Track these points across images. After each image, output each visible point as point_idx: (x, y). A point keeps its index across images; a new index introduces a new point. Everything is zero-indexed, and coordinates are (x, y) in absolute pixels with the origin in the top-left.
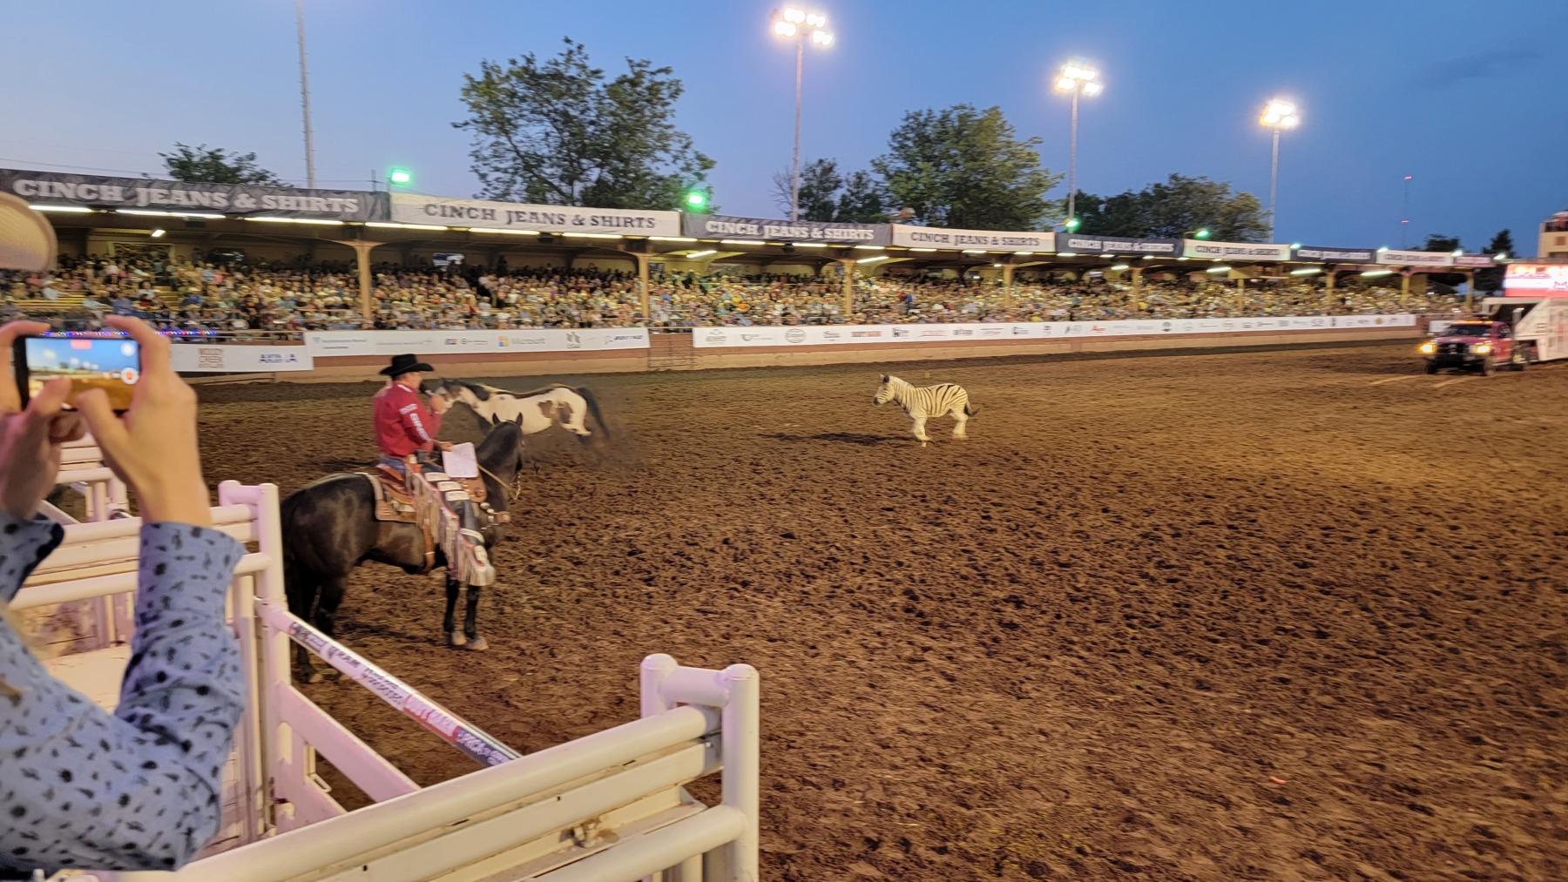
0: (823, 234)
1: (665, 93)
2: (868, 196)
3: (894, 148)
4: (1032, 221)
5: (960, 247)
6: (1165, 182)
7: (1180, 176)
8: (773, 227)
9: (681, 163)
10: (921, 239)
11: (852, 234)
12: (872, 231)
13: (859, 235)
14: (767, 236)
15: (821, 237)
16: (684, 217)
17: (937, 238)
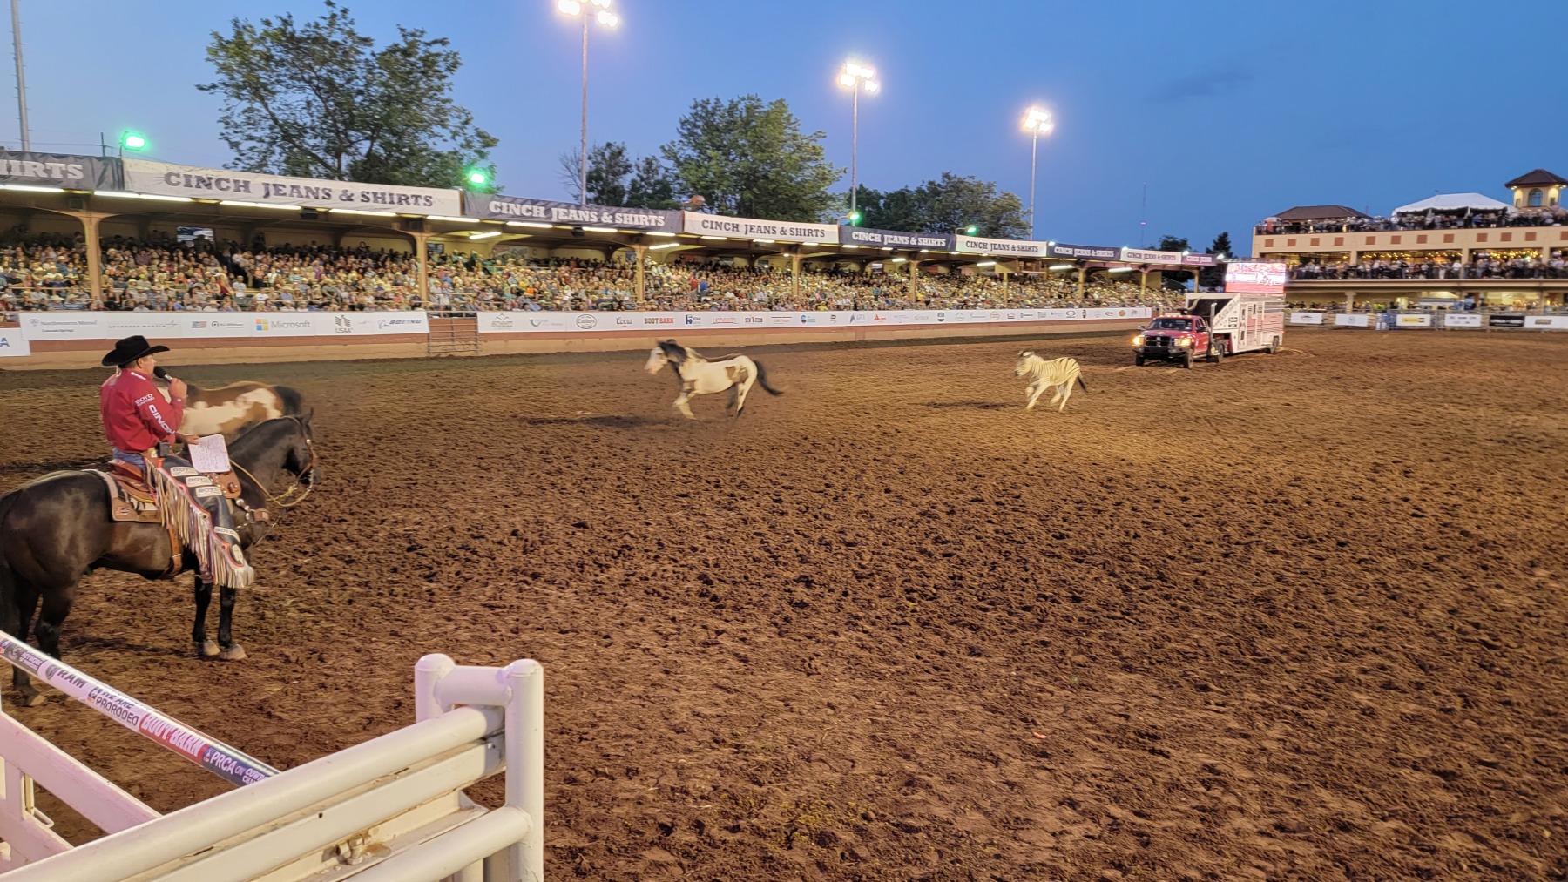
0: (614, 219)
1: (441, 66)
2: (658, 182)
3: (683, 135)
4: (818, 213)
5: (750, 236)
6: (938, 180)
7: (952, 175)
8: (561, 210)
9: (460, 140)
10: (712, 228)
11: (643, 220)
12: (663, 218)
13: (650, 221)
14: (555, 219)
15: (611, 222)
16: (465, 197)
17: (728, 227)
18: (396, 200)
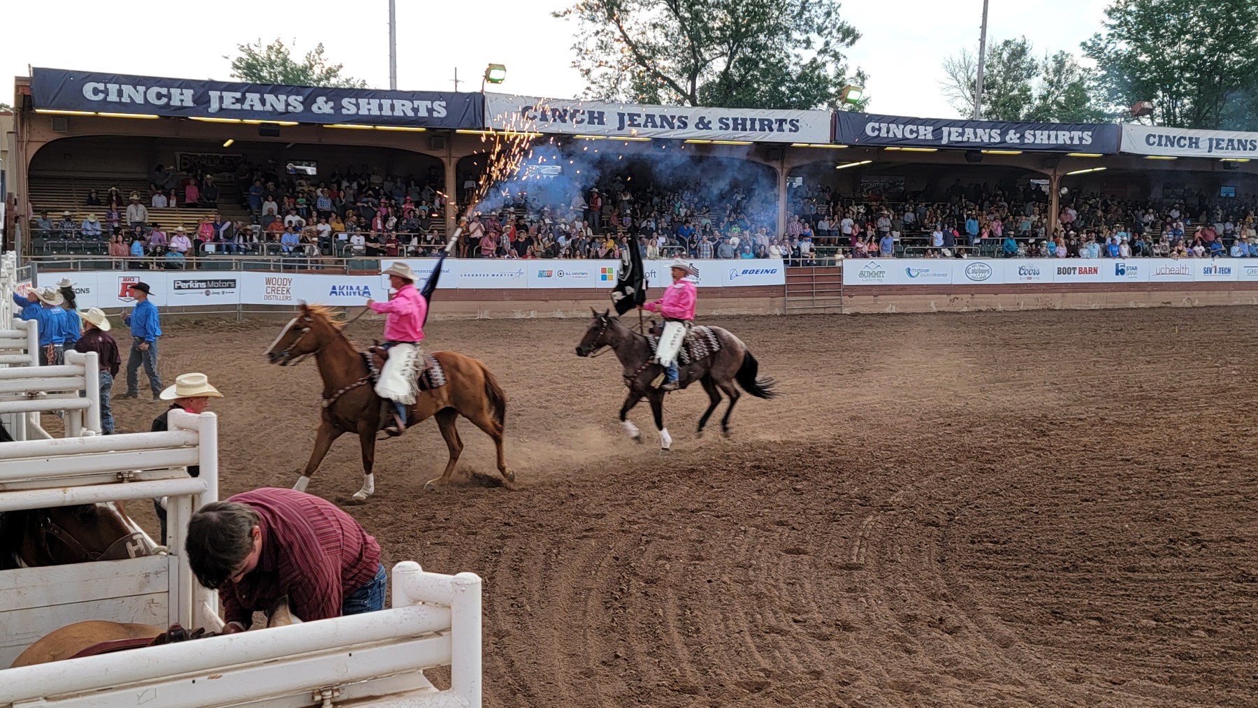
8: (954, 129)
10: (1160, 144)
11: (1063, 137)
12: (1090, 133)
13: (1072, 139)
14: (945, 141)
15: (1018, 141)
16: (837, 118)
17: (1182, 142)
18: (757, 126)
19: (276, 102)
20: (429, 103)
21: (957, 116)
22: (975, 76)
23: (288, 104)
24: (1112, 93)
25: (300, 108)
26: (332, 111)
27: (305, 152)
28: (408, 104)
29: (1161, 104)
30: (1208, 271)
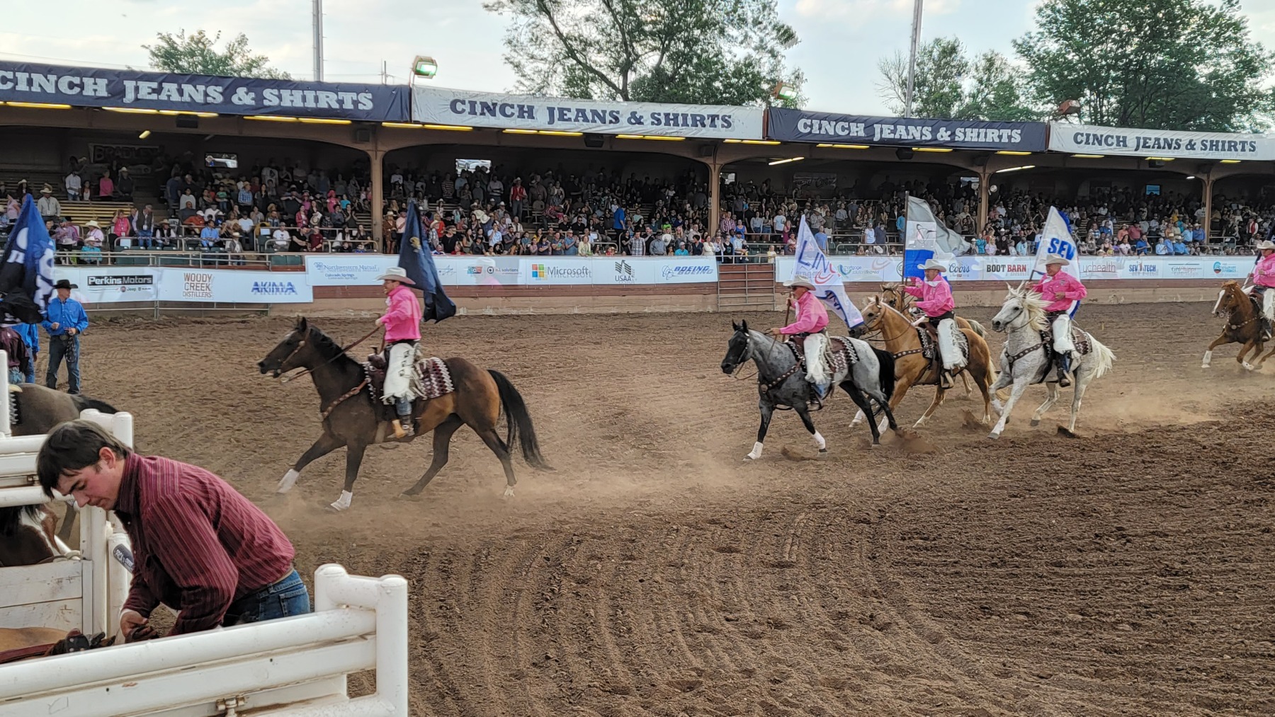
5: (1142, 153)
8: (886, 126)
10: (1087, 143)
11: (992, 136)
12: (1019, 131)
13: (1000, 137)
14: (877, 138)
15: (949, 139)
16: (769, 115)
17: (1110, 141)
18: (690, 122)
19: (194, 93)
20: (354, 96)
21: (889, 114)
22: (905, 74)
23: (206, 95)
24: (1041, 91)
25: (220, 99)
26: (253, 103)
27: (225, 145)
28: (333, 96)
29: (1088, 102)
30: (1134, 269)
